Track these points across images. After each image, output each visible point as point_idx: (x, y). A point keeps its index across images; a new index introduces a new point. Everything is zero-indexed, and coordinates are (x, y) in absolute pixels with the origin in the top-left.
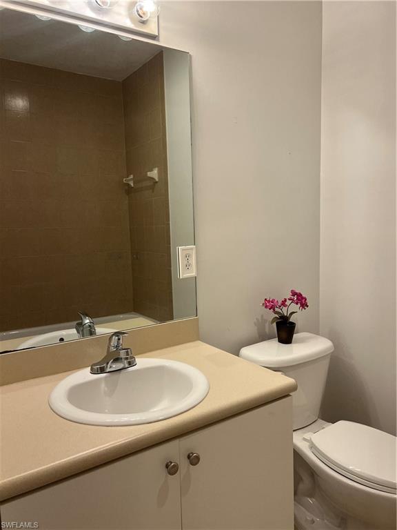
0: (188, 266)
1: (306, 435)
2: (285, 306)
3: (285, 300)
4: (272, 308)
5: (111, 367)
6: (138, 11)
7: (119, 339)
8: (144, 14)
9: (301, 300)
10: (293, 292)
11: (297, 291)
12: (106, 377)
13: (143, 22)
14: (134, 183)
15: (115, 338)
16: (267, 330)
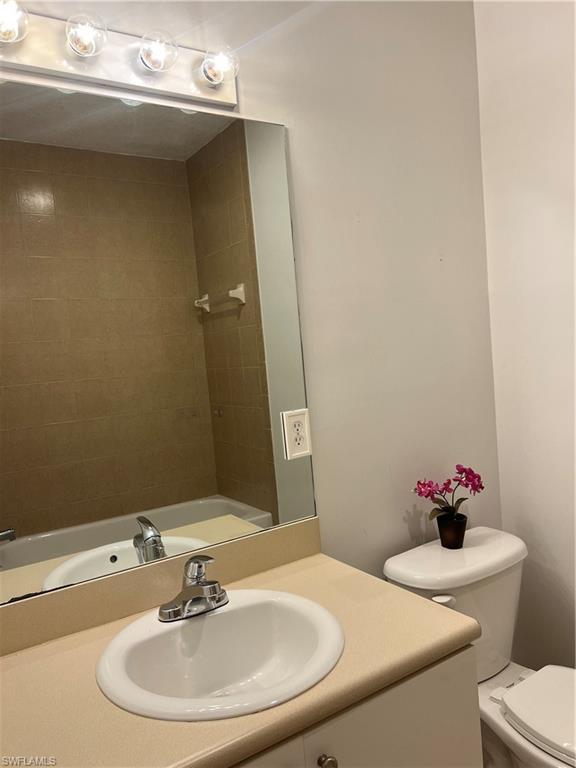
0: (298, 440)
1: (495, 691)
2: (450, 490)
3: (449, 482)
4: (430, 494)
5: (189, 611)
6: (205, 72)
7: (200, 567)
8: (215, 75)
9: (472, 480)
10: (458, 467)
11: (465, 467)
12: (183, 627)
13: (215, 88)
14: (210, 306)
15: (194, 566)
16: (423, 527)
